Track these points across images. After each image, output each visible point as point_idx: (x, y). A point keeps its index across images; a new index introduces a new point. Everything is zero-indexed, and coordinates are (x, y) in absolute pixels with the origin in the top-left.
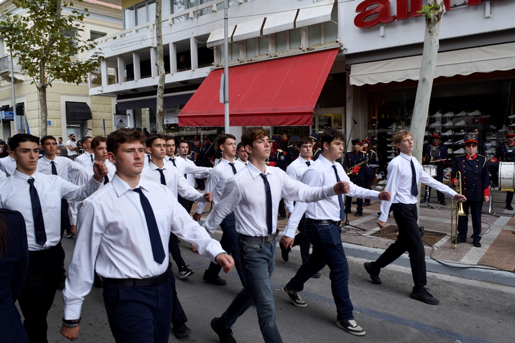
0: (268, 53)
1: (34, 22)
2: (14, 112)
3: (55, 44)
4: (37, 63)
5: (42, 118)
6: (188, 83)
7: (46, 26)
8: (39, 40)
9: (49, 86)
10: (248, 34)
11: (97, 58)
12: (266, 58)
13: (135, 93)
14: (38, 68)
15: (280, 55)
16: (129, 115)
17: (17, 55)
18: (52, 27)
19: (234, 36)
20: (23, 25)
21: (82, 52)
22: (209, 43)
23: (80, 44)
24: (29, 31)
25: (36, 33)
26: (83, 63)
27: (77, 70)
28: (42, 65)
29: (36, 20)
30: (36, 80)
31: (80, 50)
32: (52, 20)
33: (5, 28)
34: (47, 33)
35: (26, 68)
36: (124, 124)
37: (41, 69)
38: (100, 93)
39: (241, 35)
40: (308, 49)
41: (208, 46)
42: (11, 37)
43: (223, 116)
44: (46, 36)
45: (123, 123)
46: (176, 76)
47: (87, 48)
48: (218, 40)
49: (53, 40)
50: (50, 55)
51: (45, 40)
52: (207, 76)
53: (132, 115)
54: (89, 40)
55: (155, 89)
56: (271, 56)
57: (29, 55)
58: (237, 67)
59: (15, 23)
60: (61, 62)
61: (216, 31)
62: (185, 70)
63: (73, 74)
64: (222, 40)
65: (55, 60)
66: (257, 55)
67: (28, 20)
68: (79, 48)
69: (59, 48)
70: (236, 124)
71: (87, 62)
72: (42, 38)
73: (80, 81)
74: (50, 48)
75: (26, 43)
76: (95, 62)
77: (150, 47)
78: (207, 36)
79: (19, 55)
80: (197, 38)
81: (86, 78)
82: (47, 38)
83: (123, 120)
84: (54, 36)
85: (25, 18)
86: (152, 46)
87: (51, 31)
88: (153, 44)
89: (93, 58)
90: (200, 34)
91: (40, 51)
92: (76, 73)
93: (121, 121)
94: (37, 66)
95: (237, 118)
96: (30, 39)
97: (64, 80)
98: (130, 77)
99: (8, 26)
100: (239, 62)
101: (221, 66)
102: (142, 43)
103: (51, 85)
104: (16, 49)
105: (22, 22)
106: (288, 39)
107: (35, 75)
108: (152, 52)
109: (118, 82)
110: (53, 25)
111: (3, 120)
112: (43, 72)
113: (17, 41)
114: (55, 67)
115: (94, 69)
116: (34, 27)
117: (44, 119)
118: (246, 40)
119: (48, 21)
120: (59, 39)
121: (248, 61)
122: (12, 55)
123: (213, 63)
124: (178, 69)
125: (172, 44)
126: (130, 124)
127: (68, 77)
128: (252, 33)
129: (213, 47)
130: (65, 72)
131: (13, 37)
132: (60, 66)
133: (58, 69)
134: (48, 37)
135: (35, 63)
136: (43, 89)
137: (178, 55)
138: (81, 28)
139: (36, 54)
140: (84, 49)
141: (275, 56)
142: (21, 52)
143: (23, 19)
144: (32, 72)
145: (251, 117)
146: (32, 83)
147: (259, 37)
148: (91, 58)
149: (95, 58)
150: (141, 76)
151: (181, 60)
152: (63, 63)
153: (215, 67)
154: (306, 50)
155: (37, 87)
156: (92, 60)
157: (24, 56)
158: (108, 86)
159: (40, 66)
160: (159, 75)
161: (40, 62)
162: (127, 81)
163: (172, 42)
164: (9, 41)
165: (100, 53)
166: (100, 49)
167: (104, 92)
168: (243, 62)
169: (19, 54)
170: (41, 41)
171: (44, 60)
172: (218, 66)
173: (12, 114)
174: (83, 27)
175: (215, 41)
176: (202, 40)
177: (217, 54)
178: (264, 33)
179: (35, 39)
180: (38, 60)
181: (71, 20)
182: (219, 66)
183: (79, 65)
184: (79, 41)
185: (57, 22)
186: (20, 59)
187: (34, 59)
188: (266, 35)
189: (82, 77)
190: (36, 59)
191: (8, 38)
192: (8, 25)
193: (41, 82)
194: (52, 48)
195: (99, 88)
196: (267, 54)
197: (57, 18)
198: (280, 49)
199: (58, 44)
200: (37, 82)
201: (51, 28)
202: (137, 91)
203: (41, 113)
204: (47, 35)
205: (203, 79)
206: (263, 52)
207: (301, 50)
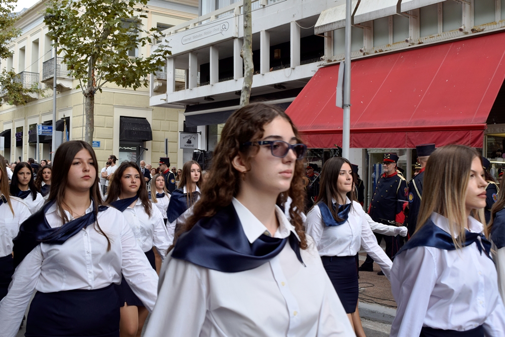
0: (409, 39)
1: (87, 8)
2: (54, 126)
3: (110, 37)
4: (86, 61)
5: (87, 134)
6: (284, 88)
7: (100, 12)
8: (90, 31)
9: (98, 92)
10: (377, 12)
11: (162, 54)
12: (406, 46)
13: (210, 102)
14: (86, 67)
15: (427, 42)
16: (200, 133)
17: (62, 51)
18: (108, 13)
19: (355, 15)
20: (73, 12)
21: (143, 45)
22: (318, 27)
23: (142, 35)
24: (79, 19)
25: (87, 22)
26: (143, 60)
27: (135, 70)
28: (92, 65)
29: (89, 5)
30: (82, 83)
31: (141, 43)
32: (108, 5)
33: (50, 16)
34: (101, 22)
35: (72, 68)
36: (193, 146)
37: (90, 70)
38: (163, 102)
39: (366, 14)
40: (473, 30)
41: (316, 32)
42: (56, 28)
43: (341, 132)
44: (100, 26)
45: (192, 144)
46: (269, 78)
47: (150, 41)
48: (332, 23)
49: (109, 30)
50: (103, 51)
51: (99, 31)
52: (313, 75)
53: (204, 133)
54: (153, 29)
55: (236, 97)
56: (413, 44)
57: (77, 51)
58: (359, 62)
59: (63, 9)
60: (115, 60)
61: (328, 10)
62: (281, 69)
63: (130, 76)
64: (337, 22)
65: (108, 57)
66: (391, 42)
67: (79, 6)
68: (140, 41)
69: (114, 41)
70: (356, 145)
71: (149, 59)
72: (94, 29)
73: (138, 85)
74: (103, 42)
75: (74, 35)
76: (159, 59)
77: (234, 38)
78: (315, 18)
79: (65, 51)
80: (300, 22)
81: (146, 81)
82: (101, 29)
83: (192, 140)
84: (109, 24)
85: (75, 4)
86: (237, 36)
87: (106, 19)
88: (238, 33)
89: (157, 54)
90: (305, 17)
91: (90, 45)
92: (133, 74)
93: (189, 142)
94: (86, 65)
95: (358, 135)
96: (79, 30)
97: (118, 84)
98: (205, 79)
99: (54, 14)
100: (362, 54)
101: (335, 61)
102: (224, 32)
103: (101, 90)
104: (62, 43)
105: (72, 8)
106: (440, 17)
107: (82, 77)
108: (236, 44)
109: (188, 88)
110: (110, 11)
111: (39, 136)
112: (92, 72)
113: (64, 33)
114: (108, 67)
115: (157, 69)
116: (87, 14)
117: (89, 135)
118: (373, 20)
119: (103, 6)
120: (115, 29)
121: (376, 52)
122: (56, 51)
123: (323, 57)
124: (271, 67)
125: (264, 32)
126: (200, 145)
127: (123, 79)
128: (384, 10)
129: (323, 34)
130: (119, 72)
131: (59, 28)
132: (114, 65)
133: (111, 70)
134: (102, 26)
135: (83, 61)
136: (90, 95)
137: (272, 49)
138: (144, 14)
139: (86, 49)
140: (146, 41)
141: (420, 43)
142: (68, 47)
143: (73, 4)
144: (79, 73)
145: (380, 134)
146: (78, 87)
147: (393, 15)
148: (154, 53)
149: (159, 53)
150: (219, 78)
151: (276, 55)
152: (118, 60)
153: (325, 63)
154: (470, 31)
155: (84, 92)
156: (156, 56)
157: (70, 52)
158: (175, 92)
159: (89, 65)
160: (243, 76)
161: (90, 60)
162: (201, 85)
163: (264, 30)
164: (55, 33)
165: (166, 46)
166: (166, 41)
167: (169, 102)
168: (368, 54)
169: (64, 49)
170: (94, 31)
171: (95, 57)
172: (329, 61)
173: (51, 128)
174: (147, 12)
175: (327, 25)
176: (306, 25)
177: (329, 44)
178: (403, 9)
179: (86, 30)
180: (87, 58)
181: (131, 4)
182: (331, 61)
183: (138, 63)
184: (141, 31)
185: (114, 8)
186: (66, 57)
187: (82, 55)
188: (406, 13)
189: (142, 78)
190: (85, 56)
191: (54, 29)
192: (55, 12)
193: (89, 86)
194: (106, 41)
195: (163, 96)
196: (407, 41)
197: (115, 2)
198: (427, 32)
199: (114, 36)
200: (84, 86)
201: (106, 15)
202: (213, 100)
203: (86, 128)
204: (100, 24)
205: (306, 80)
206: (401, 38)
207: (462, 33)
